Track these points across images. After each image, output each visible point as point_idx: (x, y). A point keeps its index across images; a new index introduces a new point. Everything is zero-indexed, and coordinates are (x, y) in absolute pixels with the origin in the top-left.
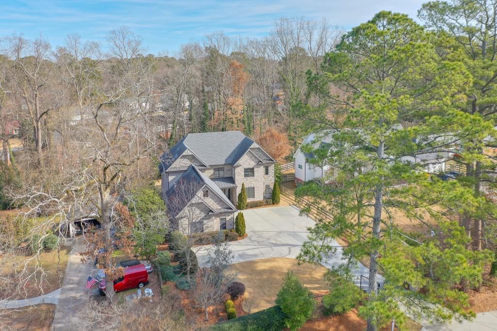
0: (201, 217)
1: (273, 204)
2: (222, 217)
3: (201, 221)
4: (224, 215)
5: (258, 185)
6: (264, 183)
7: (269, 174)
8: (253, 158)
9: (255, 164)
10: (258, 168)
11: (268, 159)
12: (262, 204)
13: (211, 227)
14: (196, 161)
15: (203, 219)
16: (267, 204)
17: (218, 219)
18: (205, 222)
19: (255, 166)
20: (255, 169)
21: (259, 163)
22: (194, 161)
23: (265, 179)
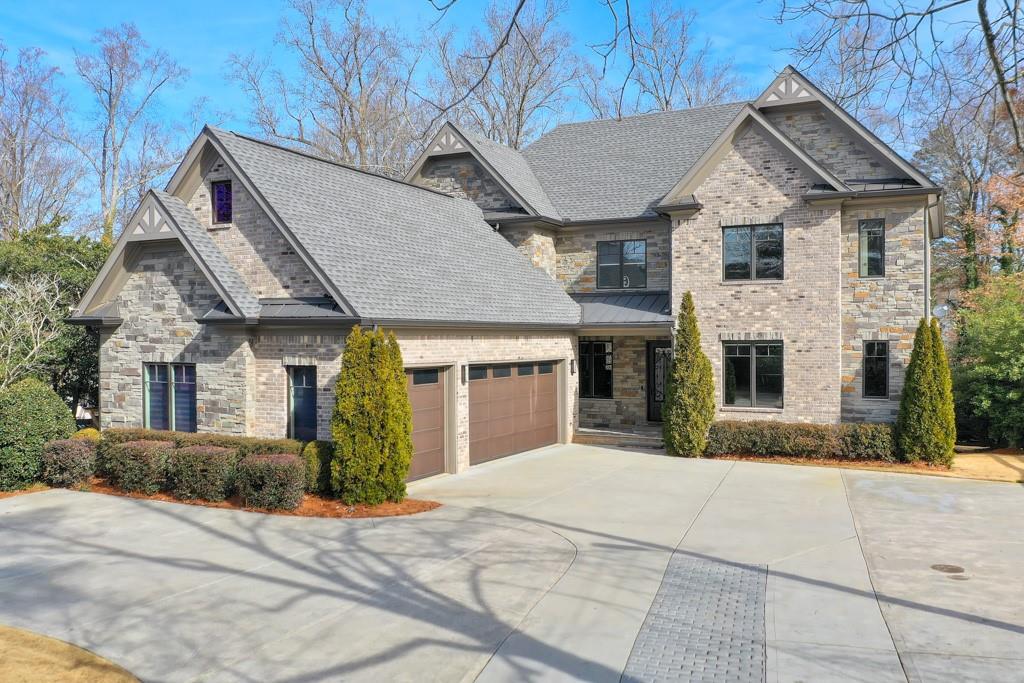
0: (188, 341)
1: (900, 457)
2: (296, 361)
3: (188, 359)
4: (310, 350)
5: (807, 334)
6: (851, 328)
7: (888, 269)
8: (779, 168)
9: (789, 204)
10: (806, 224)
11: (880, 173)
12: (811, 443)
13: (231, 411)
14: (489, 189)
15: (192, 349)
16: (851, 449)
17: (277, 369)
18: (201, 369)
19: (788, 212)
20: (790, 235)
21: (817, 198)
22: (481, 188)
23: (858, 300)
